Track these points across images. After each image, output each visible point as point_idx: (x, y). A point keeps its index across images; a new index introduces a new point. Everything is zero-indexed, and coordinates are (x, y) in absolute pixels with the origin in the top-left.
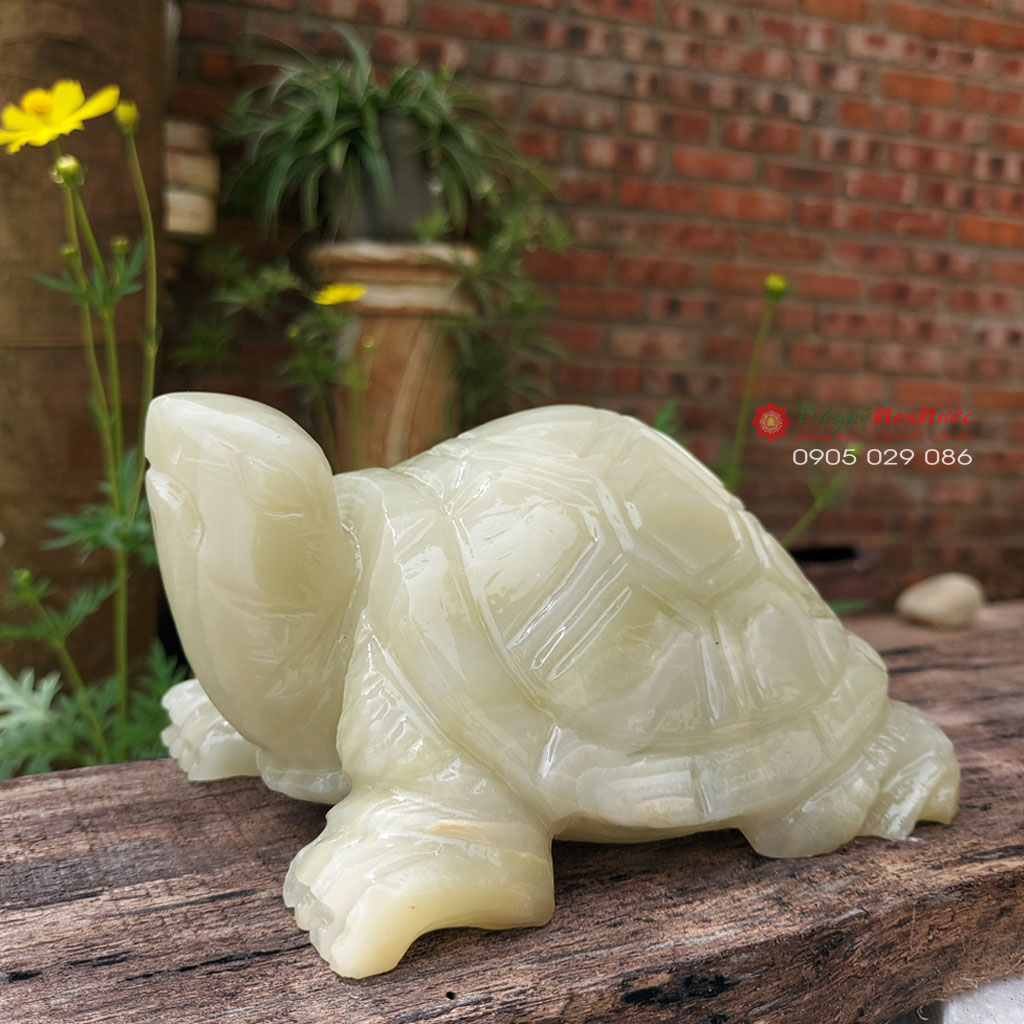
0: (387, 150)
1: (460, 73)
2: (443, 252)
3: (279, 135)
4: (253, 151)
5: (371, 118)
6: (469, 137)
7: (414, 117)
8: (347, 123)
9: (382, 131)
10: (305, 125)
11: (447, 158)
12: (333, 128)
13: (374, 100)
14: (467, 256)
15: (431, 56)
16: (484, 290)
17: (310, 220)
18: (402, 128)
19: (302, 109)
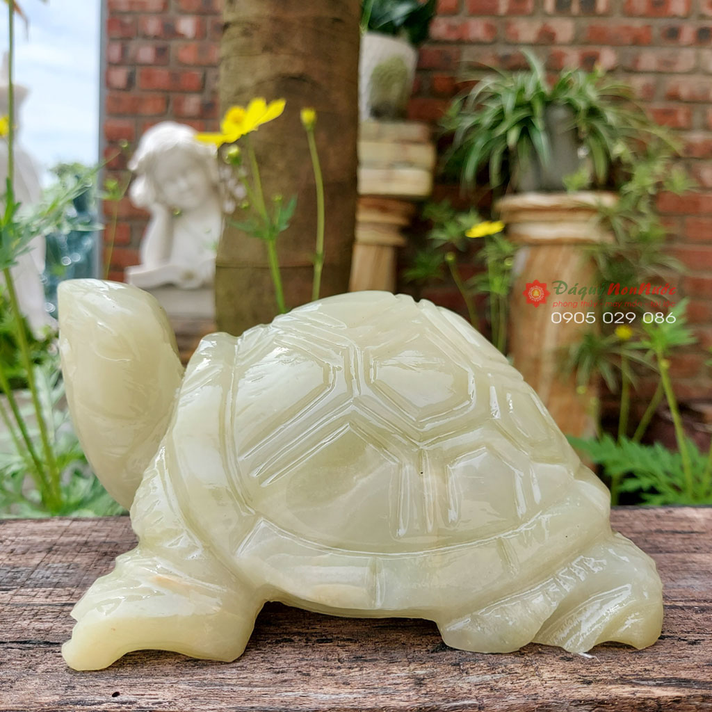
0: (549, 130)
1: (611, 71)
2: (590, 198)
3: (476, 126)
4: (458, 139)
5: (538, 108)
6: (611, 116)
7: (570, 105)
8: (522, 114)
9: (546, 118)
10: (494, 118)
11: (594, 132)
12: (511, 118)
13: (541, 96)
14: (608, 200)
15: (589, 62)
16: (618, 223)
17: (495, 180)
18: (560, 114)
19: (493, 107)
